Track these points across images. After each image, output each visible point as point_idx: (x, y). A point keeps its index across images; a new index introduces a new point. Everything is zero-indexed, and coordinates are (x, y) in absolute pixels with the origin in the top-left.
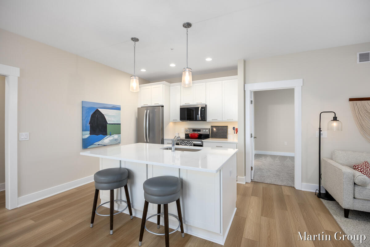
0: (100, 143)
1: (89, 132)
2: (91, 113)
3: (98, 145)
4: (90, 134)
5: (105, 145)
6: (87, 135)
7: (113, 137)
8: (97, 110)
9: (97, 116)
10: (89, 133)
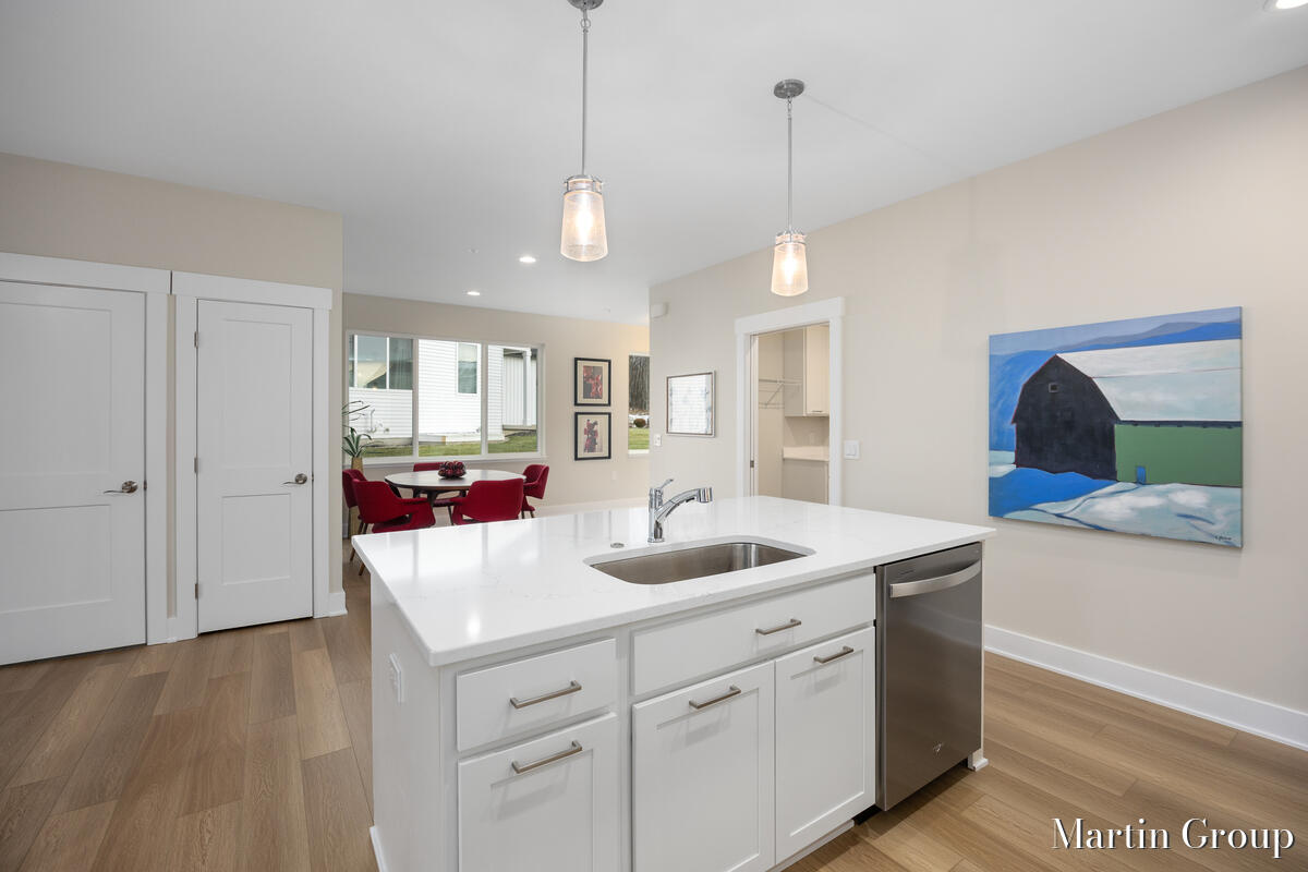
0: (1067, 507)
1: (1011, 456)
2: (1025, 378)
3: (1060, 516)
4: (1018, 463)
5: (1098, 529)
6: (1006, 464)
7: (1159, 494)
8: (1056, 363)
9: (1053, 388)
10: (1013, 460)
